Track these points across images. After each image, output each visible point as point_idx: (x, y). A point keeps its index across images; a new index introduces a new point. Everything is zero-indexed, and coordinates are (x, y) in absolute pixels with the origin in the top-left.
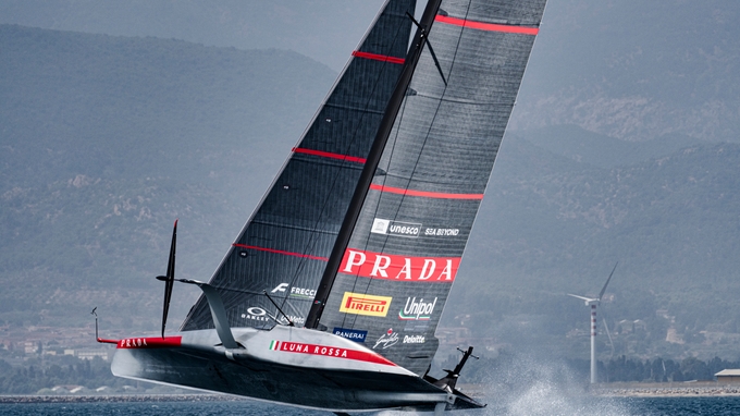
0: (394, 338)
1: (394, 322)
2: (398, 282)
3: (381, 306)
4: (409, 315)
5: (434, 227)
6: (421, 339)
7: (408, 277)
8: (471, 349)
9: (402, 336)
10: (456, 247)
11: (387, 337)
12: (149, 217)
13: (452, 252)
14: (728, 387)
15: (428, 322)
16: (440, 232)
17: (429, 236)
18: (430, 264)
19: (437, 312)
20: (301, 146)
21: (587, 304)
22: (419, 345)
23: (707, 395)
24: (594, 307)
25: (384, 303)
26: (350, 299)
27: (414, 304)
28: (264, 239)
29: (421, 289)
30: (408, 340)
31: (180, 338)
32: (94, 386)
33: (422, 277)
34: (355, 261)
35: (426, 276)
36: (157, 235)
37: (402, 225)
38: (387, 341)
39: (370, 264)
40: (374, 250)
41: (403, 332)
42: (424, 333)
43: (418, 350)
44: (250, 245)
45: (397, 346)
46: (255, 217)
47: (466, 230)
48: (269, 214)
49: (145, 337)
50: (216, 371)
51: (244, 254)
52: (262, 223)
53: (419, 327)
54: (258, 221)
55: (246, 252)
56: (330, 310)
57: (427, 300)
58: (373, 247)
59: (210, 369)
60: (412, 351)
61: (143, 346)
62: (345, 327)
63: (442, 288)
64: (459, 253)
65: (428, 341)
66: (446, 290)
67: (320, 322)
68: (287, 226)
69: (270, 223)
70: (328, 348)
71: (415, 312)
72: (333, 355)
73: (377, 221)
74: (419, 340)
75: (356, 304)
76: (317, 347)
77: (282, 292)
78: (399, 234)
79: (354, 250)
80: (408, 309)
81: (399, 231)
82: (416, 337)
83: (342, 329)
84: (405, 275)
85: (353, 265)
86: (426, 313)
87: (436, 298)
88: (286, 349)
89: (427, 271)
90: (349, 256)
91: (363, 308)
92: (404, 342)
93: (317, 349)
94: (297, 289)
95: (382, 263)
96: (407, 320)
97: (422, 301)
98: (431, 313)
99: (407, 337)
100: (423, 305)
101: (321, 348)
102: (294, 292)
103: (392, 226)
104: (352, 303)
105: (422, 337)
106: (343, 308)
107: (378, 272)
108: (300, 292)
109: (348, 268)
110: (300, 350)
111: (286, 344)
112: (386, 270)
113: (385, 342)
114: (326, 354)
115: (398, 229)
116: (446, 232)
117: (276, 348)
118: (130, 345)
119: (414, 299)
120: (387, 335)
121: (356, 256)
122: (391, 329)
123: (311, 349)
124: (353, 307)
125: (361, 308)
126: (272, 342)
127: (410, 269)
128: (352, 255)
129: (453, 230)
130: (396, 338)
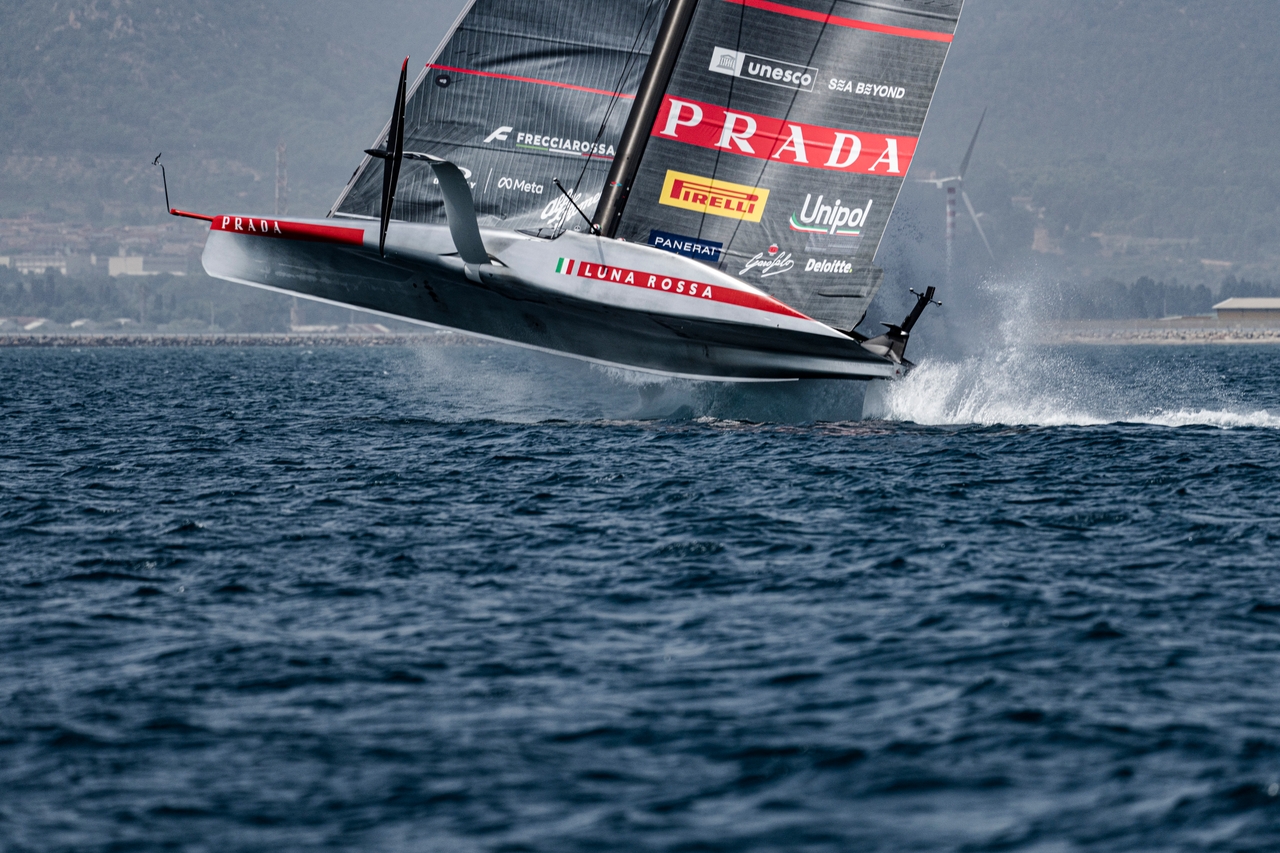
0: (785, 262)
1: (779, 232)
3: (746, 204)
4: (812, 224)
5: (847, 78)
6: (847, 268)
7: (801, 156)
8: (931, 290)
9: (801, 258)
10: (903, 119)
11: (766, 258)
12: (130, 32)
13: (895, 126)
14: (1237, 328)
15: (856, 240)
16: (863, 89)
17: (837, 92)
18: (848, 143)
22: (842, 276)
23: (1201, 341)
24: (951, 190)
25: (752, 197)
26: (678, 185)
27: (820, 208)
29: (834, 184)
30: (813, 266)
31: (361, 232)
32: (63, 319)
33: (832, 162)
34: (681, 118)
35: (841, 159)
37: (774, 66)
38: (770, 265)
39: (713, 127)
40: (719, 103)
41: (803, 251)
42: (850, 256)
43: (840, 284)
44: (455, 66)
45: (792, 275)
46: (465, 19)
47: (921, 92)
48: (488, 15)
49: (277, 219)
50: (428, 291)
51: (444, 81)
52: (475, 31)
53: (836, 247)
54: (469, 27)
55: (447, 77)
56: (641, 199)
57: (851, 202)
58: (716, 97)
59: (415, 285)
60: (827, 285)
61: (271, 232)
62: (674, 231)
63: (881, 185)
64: (913, 129)
65: (860, 270)
66: (891, 189)
67: (623, 219)
68: (514, 34)
69: (488, 30)
70: (675, 281)
71: (825, 222)
72: (686, 292)
73: (719, 53)
74: (839, 268)
75: (692, 193)
76: (651, 277)
77: (502, 141)
78: (768, 79)
79: (679, 99)
80: (808, 215)
81: (768, 76)
82: (832, 263)
83: (667, 234)
84: (793, 154)
85: (678, 125)
86: (851, 224)
87: (871, 202)
88: (590, 275)
89: (844, 153)
90: (669, 109)
91: (708, 201)
92: (807, 269)
93: (652, 281)
94: (528, 135)
95: (740, 127)
96: (807, 233)
97: (838, 202)
98: (861, 225)
99: (813, 261)
100: (842, 210)
101: (660, 278)
102: (522, 142)
103: (751, 64)
104: (683, 191)
105: (846, 263)
106: (665, 198)
107: (732, 142)
108: (533, 141)
109: (670, 130)
110: (618, 278)
111: (588, 266)
112: (748, 140)
113: (766, 267)
114: (670, 290)
115: (766, 71)
116: (876, 90)
117: (569, 272)
118: (241, 229)
119: (821, 198)
120: (768, 255)
121: (684, 109)
122: (775, 245)
123: (641, 279)
124: (686, 197)
125: (702, 201)
126: (561, 261)
127: (803, 146)
128: (676, 107)
129: (891, 88)
130: (788, 261)
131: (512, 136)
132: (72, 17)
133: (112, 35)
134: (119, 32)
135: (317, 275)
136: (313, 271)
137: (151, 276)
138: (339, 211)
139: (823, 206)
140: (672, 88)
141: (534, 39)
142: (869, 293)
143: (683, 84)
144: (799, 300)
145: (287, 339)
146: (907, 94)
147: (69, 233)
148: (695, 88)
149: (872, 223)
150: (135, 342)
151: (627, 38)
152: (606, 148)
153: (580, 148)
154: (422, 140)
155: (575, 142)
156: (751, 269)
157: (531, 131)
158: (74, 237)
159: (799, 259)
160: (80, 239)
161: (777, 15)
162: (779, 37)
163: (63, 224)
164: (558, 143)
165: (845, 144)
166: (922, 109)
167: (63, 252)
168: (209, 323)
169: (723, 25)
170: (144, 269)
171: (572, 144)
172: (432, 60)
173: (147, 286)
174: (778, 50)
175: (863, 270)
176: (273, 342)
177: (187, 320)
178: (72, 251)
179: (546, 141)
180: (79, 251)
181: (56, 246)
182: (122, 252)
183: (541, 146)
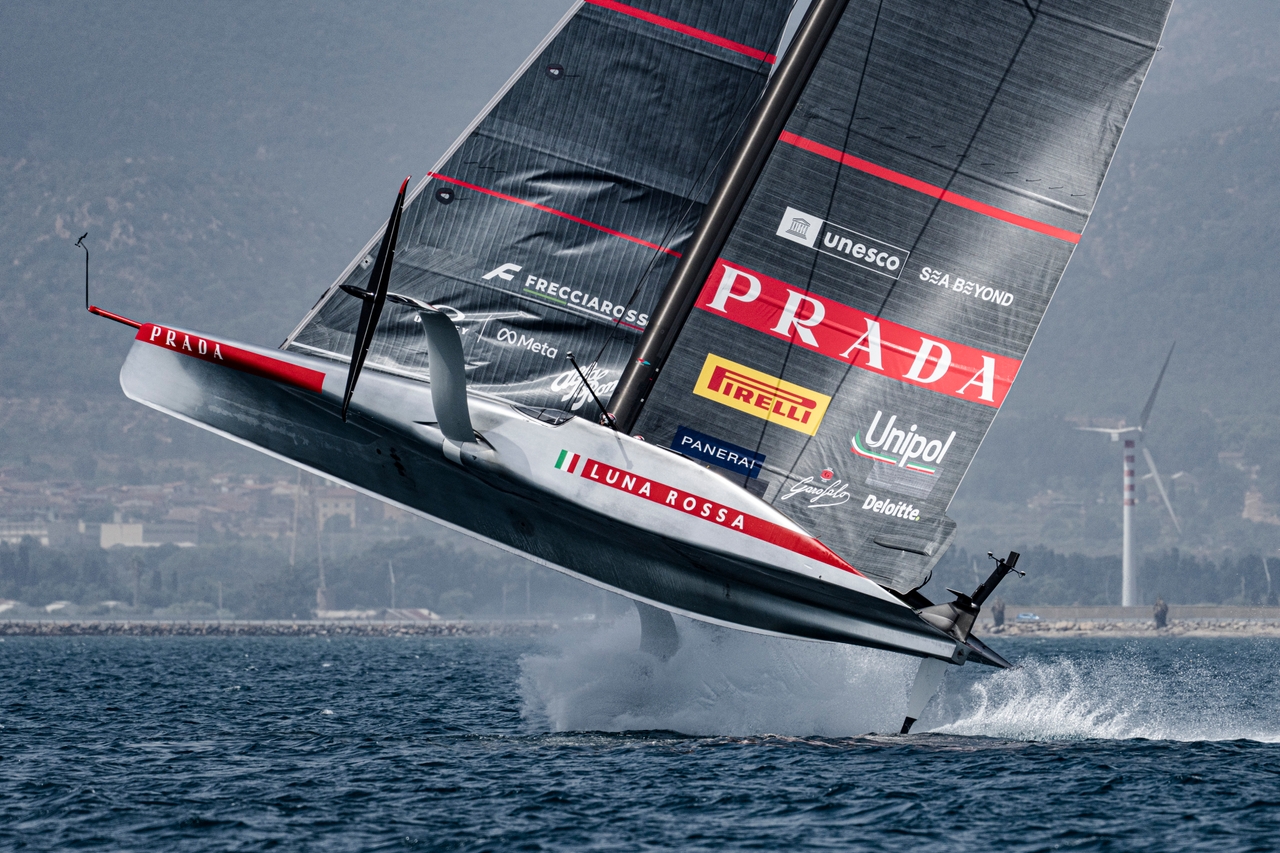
0: (839, 492)
1: (836, 454)
2: (846, 366)
3: (801, 410)
4: (879, 450)
5: (943, 268)
6: (914, 514)
7: (876, 360)
8: (1014, 557)
9: (858, 493)
10: (1005, 333)
11: (817, 484)
13: (996, 342)
15: (930, 480)
16: (962, 286)
17: (929, 285)
18: (936, 353)
19: (953, 462)
21: (1115, 439)
22: (906, 523)
24: (1129, 444)
25: (808, 403)
26: (719, 373)
27: (891, 431)
29: (913, 403)
30: (873, 504)
31: (322, 376)
33: (913, 374)
34: (734, 290)
35: (925, 373)
37: (856, 240)
38: (822, 494)
39: (771, 306)
40: (783, 277)
41: (863, 484)
42: (919, 500)
43: (902, 534)
44: (461, 180)
45: (846, 511)
46: (483, 123)
47: (1033, 303)
48: (511, 121)
49: (220, 341)
50: (394, 460)
51: (447, 196)
52: (492, 138)
53: (903, 485)
54: (486, 133)
55: (450, 192)
56: (671, 385)
57: (931, 431)
58: (780, 270)
59: (379, 452)
60: (886, 532)
62: (706, 431)
63: (969, 414)
64: (1016, 348)
65: (929, 520)
66: (980, 422)
67: (645, 407)
68: (539, 149)
69: (508, 139)
70: (701, 501)
71: (895, 450)
72: (712, 518)
73: (791, 213)
74: (903, 512)
75: (736, 386)
76: (672, 492)
77: (506, 281)
78: (846, 256)
79: (735, 267)
80: (876, 438)
81: (847, 251)
82: (897, 504)
83: (698, 433)
84: (866, 356)
85: (729, 298)
86: (926, 458)
87: (954, 434)
88: (597, 477)
89: (929, 366)
90: (721, 277)
91: (753, 400)
92: (865, 507)
93: (672, 497)
94: (541, 280)
95: (804, 311)
96: (871, 460)
97: (914, 427)
98: (938, 461)
99: (874, 498)
100: (917, 438)
101: (683, 495)
102: (532, 287)
103: (829, 235)
104: (725, 382)
105: (914, 508)
106: (702, 388)
107: (793, 330)
108: (547, 289)
109: (719, 303)
110: (630, 487)
111: (596, 466)
112: (812, 329)
113: (816, 495)
114: (693, 512)
115: (846, 245)
116: (978, 291)
117: (571, 469)
118: (174, 345)
119: (893, 418)
120: (819, 481)
121: (739, 279)
122: (829, 469)
123: (659, 493)
124: (727, 392)
125: (747, 399)
126: (563, 454)
127: (879, 347)
128: (730, 275)
129: (997, 292)
130: (842, 492)
131: (520, 277)
132: (59, 223)
133: (108, 246)
134: (116, 243)
135: (261, 419)
136: (255, 411)
137: (152, 548)
138: (296, 340)
139: (894, 429)
140: (728, 251)
141: (563, 159)
142: (935, 552)
143: (743, 248)
144: (849, 545)
145: (295, 628)
146: (1017, 303)
147: (55, 494)
148: (756, 254)
149: (952, 461)
150: (107, 630)
151: (686, 180)
152: (637, 317)
153: (611, 311)
154: (407, 266)
155: (605, 303)
156: (796, 495)
157: (546, 276)
158: (60, 499)
159: (856, 492)
160: (66, 502)
161: (869, 176)
162: (867, 205)
163: (45, 482)
164: (581, 298)
165: (931, 354)
166: (1032, 325)
167: (45, 518)
168: (217, 607)
169: (801, 181)
170: (145, 540)
171: (600, 305)
172: (435, 169)
173: (141, 561)
174: (864, 221)
175: (932, 521)
176: (278, 631)
177: (191, 603)
178: (56, 516)
179: (565, 293)
180: (65, 517)
181: (36, 511)
182: (117, 517)
183: (558, 297)
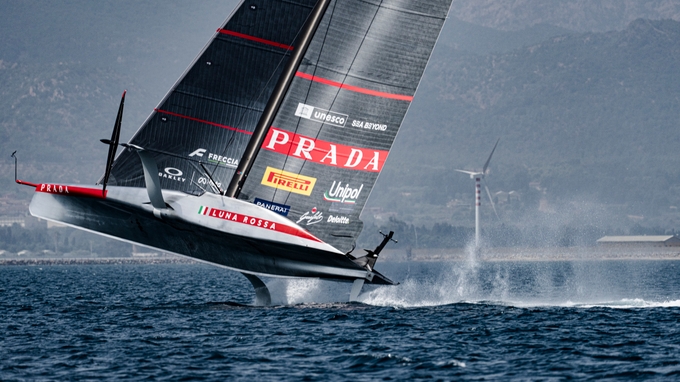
0: (319, 216)
1: (318, 201)
2: (322, 165)
3: (305, 186)
4: (334, 197)
5: (361, 120)
6: (346, 221)
7: (334, 162)
8: (392, 233)
9: (326, 215)
10: (383, 141)
11: (311, 215)
12: (62, 98)
13: (379, 145)
14: (609, 252)
15: (353, 206)
16: (368, 126)
17: (355, 127)
18: (357, 154)
19: (362, 197)
20: (225, 28)
21: (472, 177)
22: (344, 225)
24: (478, 180)
25: (308, 183)
26: (272, 174)
27: (339, 188)
28: (184, 108)
29: (347, 175)
30: (332, 219)
32: (15, 251)
33: (348, 164)
34: (278, 139)
35: (352, 163)
36: (69, 114)
37: (327, 114)
38: (311, 218)
39: (293, 145)
41: (328, 211)
42: (349, 215)
43: (342, 230)
44: (171, 112)
45: (321, 224)
46: (177, 86)
47: (394, 127)
48: (191, 86)
49: (67, 185)
50: (138, 225)
51: (165, 119)
52: (183, 94)
53: (343, 210)
54: (180, 91)
55: (167, 117)
56: (252, 181)
57: (354, 186)
59: (131, 221)
60: (336, 230)
61: (64, 193)
62: (267, 199)
63: (368, 176)
64: (387, 147)
65: (352, 222)
66: (373, 179)
68: (207, 97)
69: (191, 94)
70: (257, 220)
71: (340, 196)
72: (262, 226)
73: (301, 105)
74: (343, 221)
75: (278, 179)
76: (245, 217)
78: (323, 121)
79: (278, 129)
80: (333, 192)
81: (324, 119)
82: (340, 218)
83: (263, 200)
84: (330, 160)
85: (276, 143)
86: (352, 197)
87: (362, 185)
88: (215, 215)
89: (354, 159)
90: (272, 134)
91: (286, 184)
92: (329, 221)
93: (246, 219)
94: (215, 155)
95: (306, 145)
96: (331, 202)
97: (348, 185)
98: (356, 198)
99: (332, 216)
100: (348, 189)
101: (250, 218)
102: (211, 158)
103: (316, 113)
104: (274, 178)
105: (347, 218)
106: (265, 182)
107: (302, 153)
108: (217, 159)
109: (271, 146)
110: (229, 218)
111: (215, 211)
112: (310, 152)
113: (309, 219)
114: (255, 225)
115: (323, 116)
116: (374, 126)
117: (205, 213)
118: (50, 191)
119: (340, 183)
120: (311, 213)
121: (280, 135)
122: (315, 208)
123: (240, 218)
124: (275, 182)
125: (283, 184)
126: (202, 208)
127: (336, 156)
128: (276, 133)
129: (381, 125)
130: (320, 216)
131: (206, 155)
132: (31, 90)
133: (52, 99)
134: (56, 98)
135: (85, 216)
136: (83, 214)
140: (275, 124)
142: (355, 235)
143: (281, 122)
146: (387, 128)
148: (286, 124)
156: (303, 220)
157: (217, 153)
163: (24, 200)
165: (355, 155)
166: (393, 136)
167: (23, 215)
175: (354, 222)
177: (79, 251)
179: (225, 159)
181: (20, 212)
183: (222, 162)
